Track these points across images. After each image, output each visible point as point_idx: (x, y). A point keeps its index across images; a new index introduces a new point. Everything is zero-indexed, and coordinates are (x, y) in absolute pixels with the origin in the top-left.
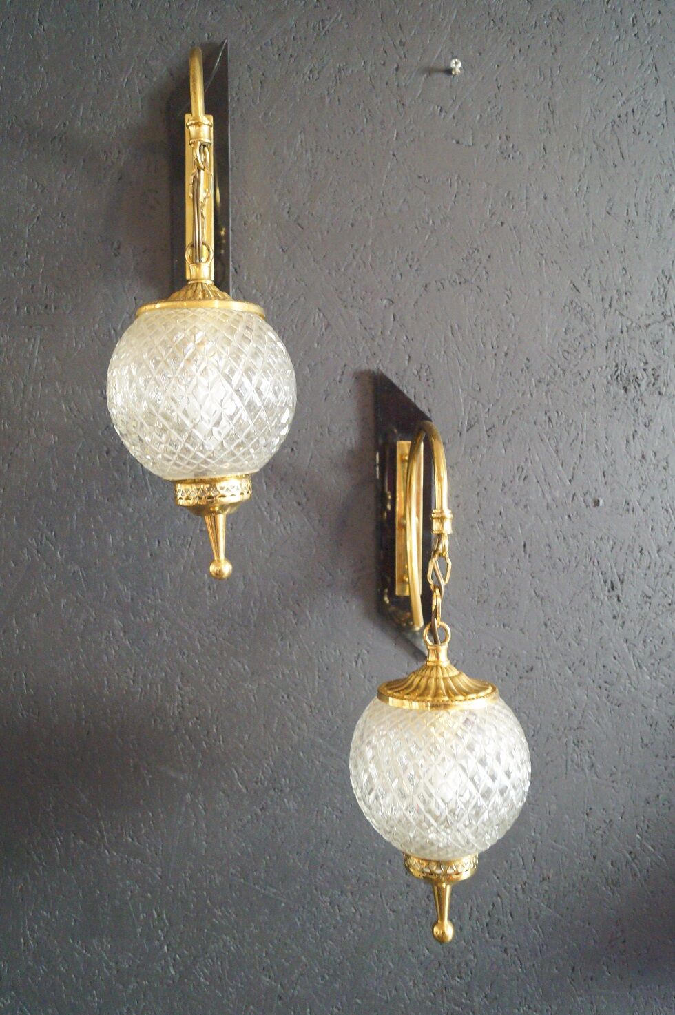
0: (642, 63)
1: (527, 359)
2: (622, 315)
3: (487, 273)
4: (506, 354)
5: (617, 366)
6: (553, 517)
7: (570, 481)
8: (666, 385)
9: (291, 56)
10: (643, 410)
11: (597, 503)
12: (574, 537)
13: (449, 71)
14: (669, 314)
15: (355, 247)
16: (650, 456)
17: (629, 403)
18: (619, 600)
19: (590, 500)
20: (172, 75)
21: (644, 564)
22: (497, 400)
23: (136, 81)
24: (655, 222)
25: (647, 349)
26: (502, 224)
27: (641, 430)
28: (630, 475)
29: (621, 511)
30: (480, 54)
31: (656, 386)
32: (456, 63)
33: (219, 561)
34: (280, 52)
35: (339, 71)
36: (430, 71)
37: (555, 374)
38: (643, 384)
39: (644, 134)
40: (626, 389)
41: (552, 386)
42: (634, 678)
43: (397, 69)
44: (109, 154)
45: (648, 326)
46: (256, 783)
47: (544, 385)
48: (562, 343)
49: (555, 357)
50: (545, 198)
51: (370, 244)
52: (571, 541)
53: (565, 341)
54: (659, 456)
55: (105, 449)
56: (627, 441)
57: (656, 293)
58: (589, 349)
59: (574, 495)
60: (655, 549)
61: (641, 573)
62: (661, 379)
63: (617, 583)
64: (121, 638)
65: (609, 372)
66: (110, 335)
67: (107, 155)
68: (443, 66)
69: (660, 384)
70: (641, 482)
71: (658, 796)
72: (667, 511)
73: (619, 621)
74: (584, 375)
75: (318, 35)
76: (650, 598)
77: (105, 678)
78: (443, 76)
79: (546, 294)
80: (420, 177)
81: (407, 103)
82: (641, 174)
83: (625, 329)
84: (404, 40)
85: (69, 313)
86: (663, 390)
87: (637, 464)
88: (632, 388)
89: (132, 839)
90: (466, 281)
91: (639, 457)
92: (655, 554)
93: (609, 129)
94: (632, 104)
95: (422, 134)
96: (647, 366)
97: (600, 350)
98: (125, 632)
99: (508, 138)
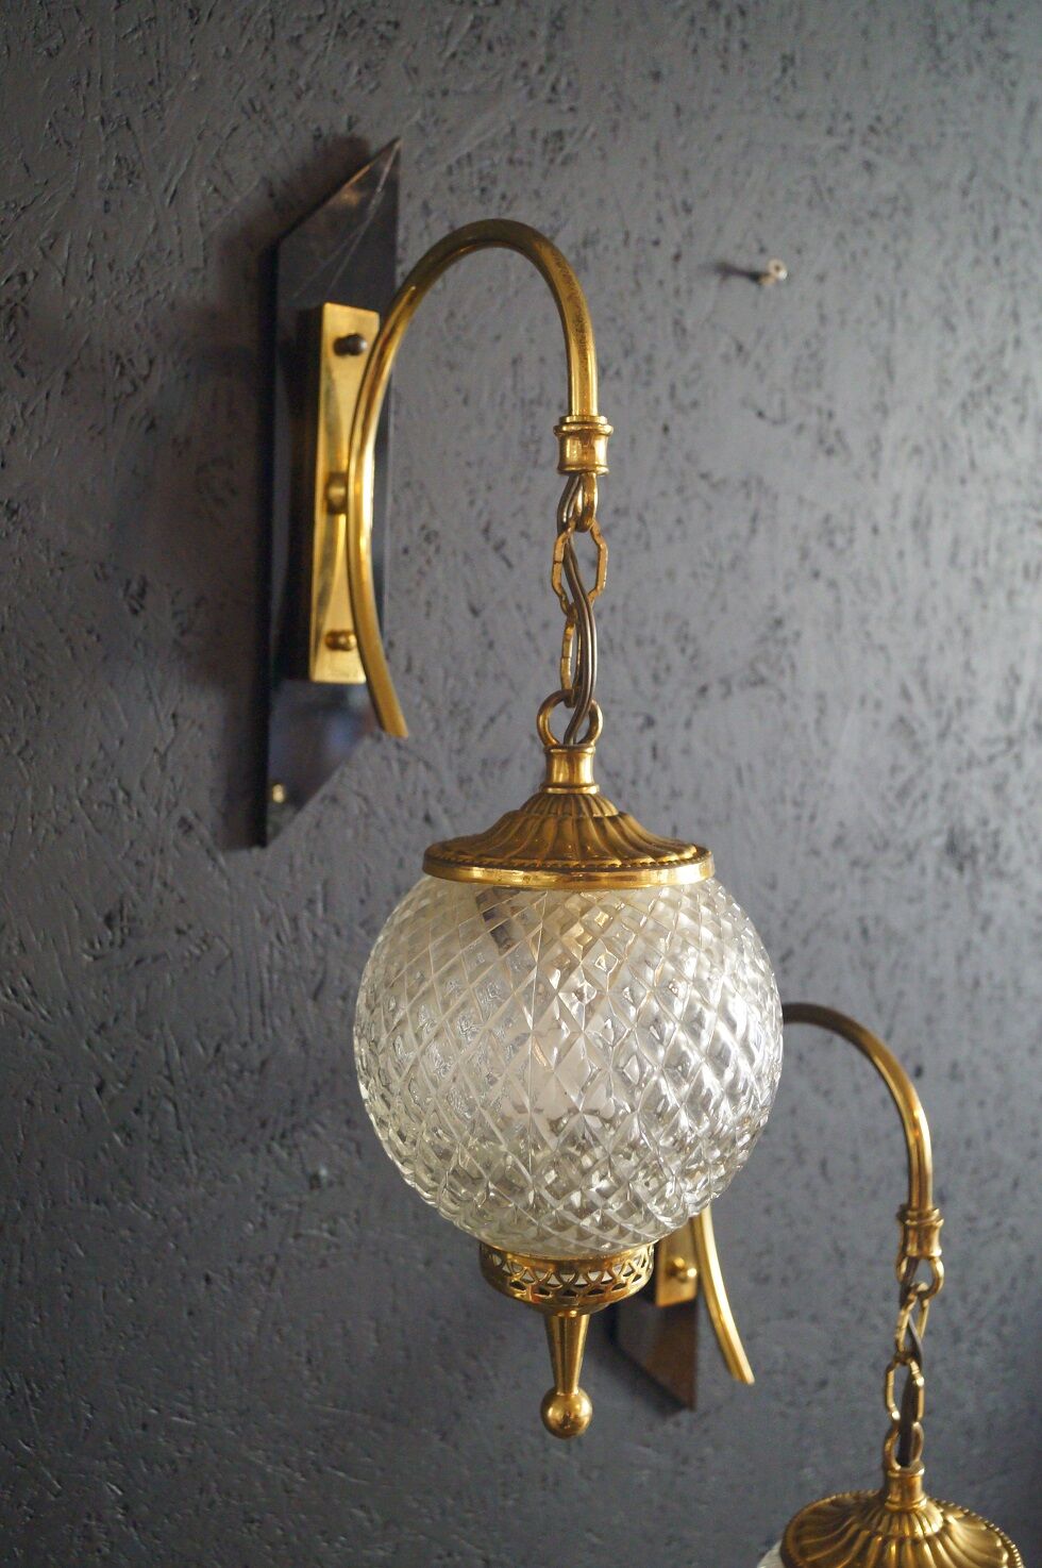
11: (920, 1072)
13: (755, 277)
17: (965, 894)
20: (271, 195)
22: (798, 903)
23: (196, 197)
27: (977, 938)
29: (945, 1080)
32: (778, 269)
33: (567, 1399)
34: (484, 184)
36: (726, 270)
38: (982, 858)
39: (997, 430)
40: (961, 870)
43: (677, 257)
44: (128, 365)
45: (992, 760)
55: (95, 1080)
62: (1003, 849)
64: (118, 1521)
66: (113, 806)
67: (123, 367)
68: (742, 261)
69: (1000, 858)
75: (552, 162)
78: (742, 283)
81: (689, 325)
85: (19, 754)
86: (1004, 868)
87: (971, 997)
88: (968, 866)
90: (763, 680)
91: (971, 984)
93: (958, 416)
95: (710, 393)
96: (989, 830)
97: (932, 801)
98: (126, 1508)
99: (831, 415)
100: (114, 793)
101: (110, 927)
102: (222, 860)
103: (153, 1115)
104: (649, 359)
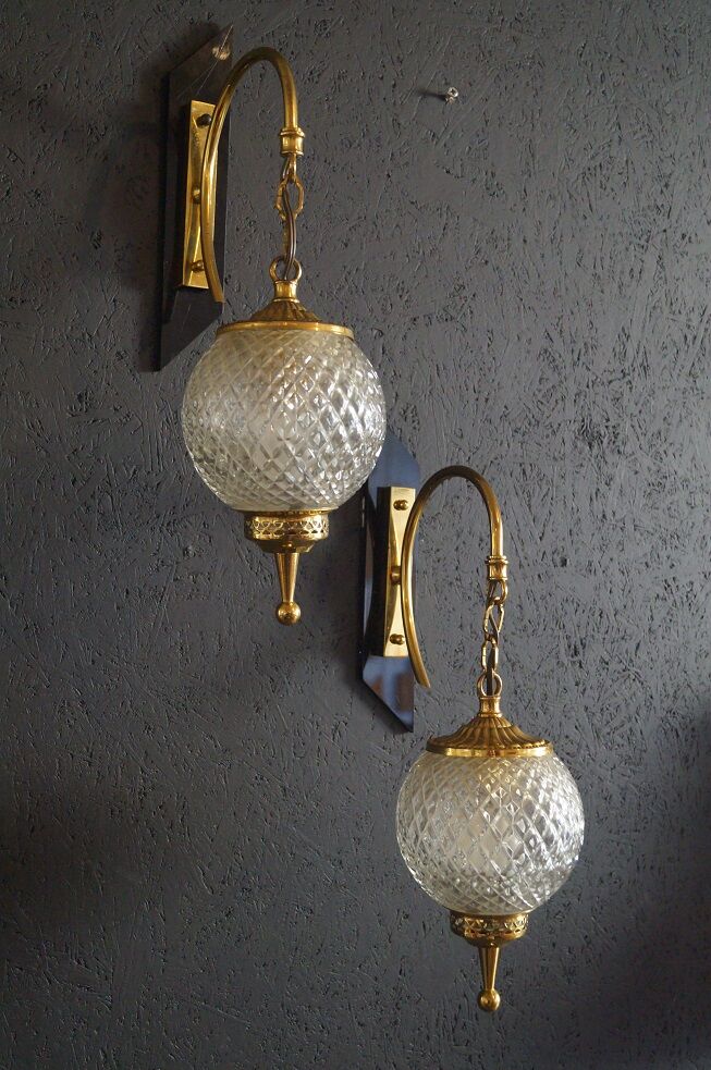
0: (609, 120)
1: (506, 407)
2: (588, 369)
3: (472, 312)
4: (487, 400)
5: (583, 421)
6: (525, 577)
7: (541, 538)
8: (624, 444)
9: (292, 53)
10: (605, 469)
11: (564, 563)
12: (543, 598)
13: (443, 97)
14: (627, 372)
15: (347, 269)
16: (609, 515)
17: (593, 460)
18: (581, 666)
19: (558, 560)
20: (167, 50)
21: (603, 630)
22: (477, 448)
23: (129, 52)
24: (617, 279)
25: (608, 405)
26: (486, 262)
27: (603, 487)
28: (593, 535)
29: (584, 571)
30: (471, 85)
31: (617, 444)
32: (453, 92)
33: (288, 604)
34: (281, 46)
35: (339, 78)
36: (425, 94)
37: (530, 424)
38: (605, 441)
39: (608, 190)
40: (590, 446)
41: (526, 437)
42: (592, 748)
43: (394, 86)
44: (94, 129)
45: (610, 382)
46: (224, 883)
47: (519, 436)
48: (537, 392)
49: (530, 407)
50: (525, 241)
51: (362, 267)
52: (540, 602)
53: (540, 391)
54: (618, 517)
55: (71, 477)
56: (591, 499)
57: (617, 350)
58: (560, 402)
59: (544, 553)
60: (613, 612)
61: (599, 637)
62: (620, 437)
63: (580, 647)
64: (78, 709)
65: (575, 427)
66: (83, 341)
67: (92, 130)
68: (436, 90)
69: (619, 443)
70: (601, 542)
71: (611, 874)
72: (623, 573)
73: (581, 688)
74: (555, 427)
75: (320, 35)
76: (607, 664)
77: (57, 760)
78: (435, 101)
79: (524, 340)
80: (412, 203)
81: (402, 122)
82: (606, 229)
83: (590, 385)
84: (401, 57)
85: (38, 310)
86: (621, 449)
87: (600, 524)
88: (595, 444)
89: (79, 963)
90: (452, 318)
91: (600, 516)
92: (612, 618)
93: (580, 181)
94: (600, 158)
95: (416, 159)
96: (609, 423)
97: (569, 403)
98: (83, 702)
99: (493, 175)
100: (83, 335)
101: (81, 402)
102: (137, 375)
103: (100, 501)
104: (378, 139)
